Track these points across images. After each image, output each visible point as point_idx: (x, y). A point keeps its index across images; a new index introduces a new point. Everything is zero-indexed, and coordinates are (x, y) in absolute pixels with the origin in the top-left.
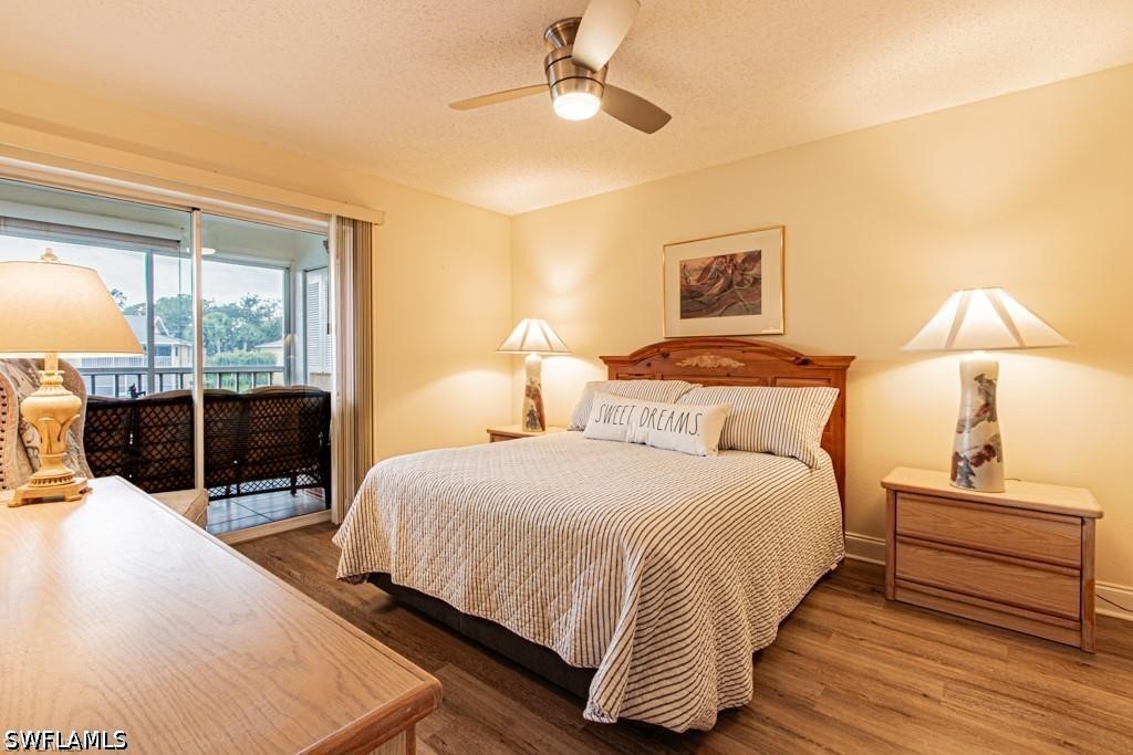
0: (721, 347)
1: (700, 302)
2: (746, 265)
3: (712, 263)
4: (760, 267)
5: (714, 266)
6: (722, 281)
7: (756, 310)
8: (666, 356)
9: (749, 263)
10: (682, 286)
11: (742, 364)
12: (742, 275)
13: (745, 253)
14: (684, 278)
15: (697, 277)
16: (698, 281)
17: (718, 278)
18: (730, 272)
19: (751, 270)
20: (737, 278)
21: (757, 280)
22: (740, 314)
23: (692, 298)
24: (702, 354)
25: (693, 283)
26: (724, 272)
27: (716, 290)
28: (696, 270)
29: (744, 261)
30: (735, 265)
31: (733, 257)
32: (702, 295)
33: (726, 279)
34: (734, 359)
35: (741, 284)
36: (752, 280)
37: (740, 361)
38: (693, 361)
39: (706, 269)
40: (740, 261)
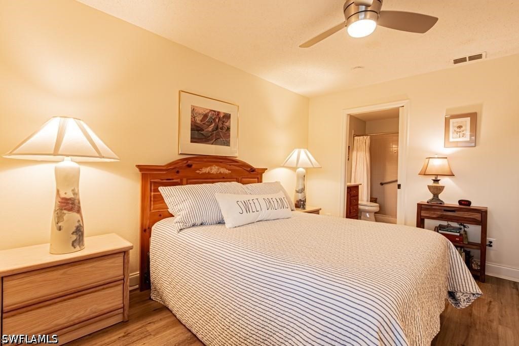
0: (221, 162)
1: (202, 134)
2: (224, 119)
3: (208, 113)
4: (230, 122)
5: (210, 114)
6: (213, 124)
7: (227, 143)
8: (190, 166)
9: (226, 119)
10: (192, 121)
11: (230, 172)
12: (222, 124)
13: (224, 113)
14: (193, 117)
15: (201, 118)
16: (201, 121)
17: (211, 123)
18: (217, 120)
19: (226, 123)
20: (220, 125)
21: (228, 129)
22: (221, 145)
23: (198, 131)
24: (211, 166)
25: (198, 122)
26: (214, 120)
27: (210, 129)
28: (200, 114)
29: (224, 117)
30: (219, 118)
31: (219, 113)
32: (203, 130)
33: (215, 123)
34: (227, 169)
35: (222, 129)
36: (226, 128)
37: (229, 170)
38: (206, 170)
39: (206, 116)
40: (222, 116)
